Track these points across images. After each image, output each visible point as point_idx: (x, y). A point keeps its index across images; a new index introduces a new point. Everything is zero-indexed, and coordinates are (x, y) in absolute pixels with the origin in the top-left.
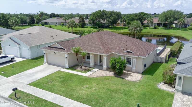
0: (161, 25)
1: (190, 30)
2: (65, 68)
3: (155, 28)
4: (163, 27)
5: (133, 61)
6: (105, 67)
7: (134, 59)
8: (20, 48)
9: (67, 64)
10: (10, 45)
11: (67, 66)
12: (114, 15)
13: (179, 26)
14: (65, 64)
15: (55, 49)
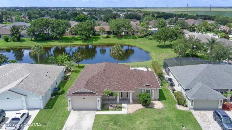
0: (111, 33)
1: (139, 38)
2: (98, 110)
3: (108, 37)
4: (113, 35)
5: (151, 92)
6: (131, 101)
7: (152, 91)
8: (27, 99)
9: (99, 106)
10: (8, 98)
11: (99, 107)
12: (62, 25)
13: (128, 33)
14: (97, 107)
15: (83, 94)
